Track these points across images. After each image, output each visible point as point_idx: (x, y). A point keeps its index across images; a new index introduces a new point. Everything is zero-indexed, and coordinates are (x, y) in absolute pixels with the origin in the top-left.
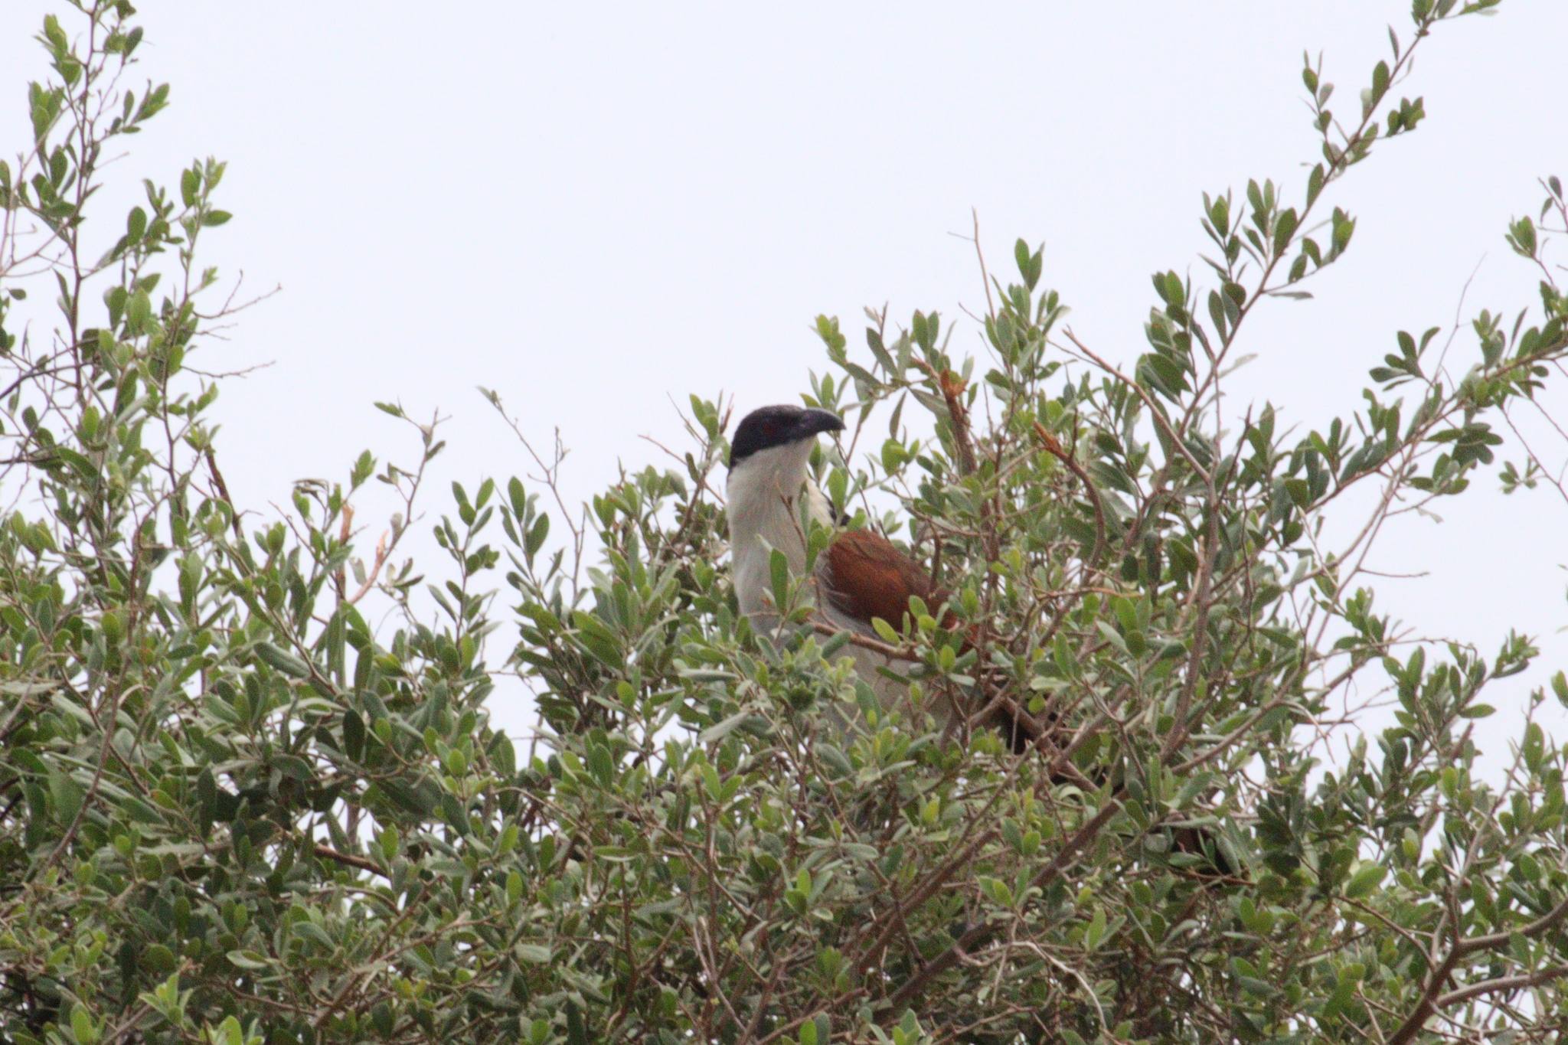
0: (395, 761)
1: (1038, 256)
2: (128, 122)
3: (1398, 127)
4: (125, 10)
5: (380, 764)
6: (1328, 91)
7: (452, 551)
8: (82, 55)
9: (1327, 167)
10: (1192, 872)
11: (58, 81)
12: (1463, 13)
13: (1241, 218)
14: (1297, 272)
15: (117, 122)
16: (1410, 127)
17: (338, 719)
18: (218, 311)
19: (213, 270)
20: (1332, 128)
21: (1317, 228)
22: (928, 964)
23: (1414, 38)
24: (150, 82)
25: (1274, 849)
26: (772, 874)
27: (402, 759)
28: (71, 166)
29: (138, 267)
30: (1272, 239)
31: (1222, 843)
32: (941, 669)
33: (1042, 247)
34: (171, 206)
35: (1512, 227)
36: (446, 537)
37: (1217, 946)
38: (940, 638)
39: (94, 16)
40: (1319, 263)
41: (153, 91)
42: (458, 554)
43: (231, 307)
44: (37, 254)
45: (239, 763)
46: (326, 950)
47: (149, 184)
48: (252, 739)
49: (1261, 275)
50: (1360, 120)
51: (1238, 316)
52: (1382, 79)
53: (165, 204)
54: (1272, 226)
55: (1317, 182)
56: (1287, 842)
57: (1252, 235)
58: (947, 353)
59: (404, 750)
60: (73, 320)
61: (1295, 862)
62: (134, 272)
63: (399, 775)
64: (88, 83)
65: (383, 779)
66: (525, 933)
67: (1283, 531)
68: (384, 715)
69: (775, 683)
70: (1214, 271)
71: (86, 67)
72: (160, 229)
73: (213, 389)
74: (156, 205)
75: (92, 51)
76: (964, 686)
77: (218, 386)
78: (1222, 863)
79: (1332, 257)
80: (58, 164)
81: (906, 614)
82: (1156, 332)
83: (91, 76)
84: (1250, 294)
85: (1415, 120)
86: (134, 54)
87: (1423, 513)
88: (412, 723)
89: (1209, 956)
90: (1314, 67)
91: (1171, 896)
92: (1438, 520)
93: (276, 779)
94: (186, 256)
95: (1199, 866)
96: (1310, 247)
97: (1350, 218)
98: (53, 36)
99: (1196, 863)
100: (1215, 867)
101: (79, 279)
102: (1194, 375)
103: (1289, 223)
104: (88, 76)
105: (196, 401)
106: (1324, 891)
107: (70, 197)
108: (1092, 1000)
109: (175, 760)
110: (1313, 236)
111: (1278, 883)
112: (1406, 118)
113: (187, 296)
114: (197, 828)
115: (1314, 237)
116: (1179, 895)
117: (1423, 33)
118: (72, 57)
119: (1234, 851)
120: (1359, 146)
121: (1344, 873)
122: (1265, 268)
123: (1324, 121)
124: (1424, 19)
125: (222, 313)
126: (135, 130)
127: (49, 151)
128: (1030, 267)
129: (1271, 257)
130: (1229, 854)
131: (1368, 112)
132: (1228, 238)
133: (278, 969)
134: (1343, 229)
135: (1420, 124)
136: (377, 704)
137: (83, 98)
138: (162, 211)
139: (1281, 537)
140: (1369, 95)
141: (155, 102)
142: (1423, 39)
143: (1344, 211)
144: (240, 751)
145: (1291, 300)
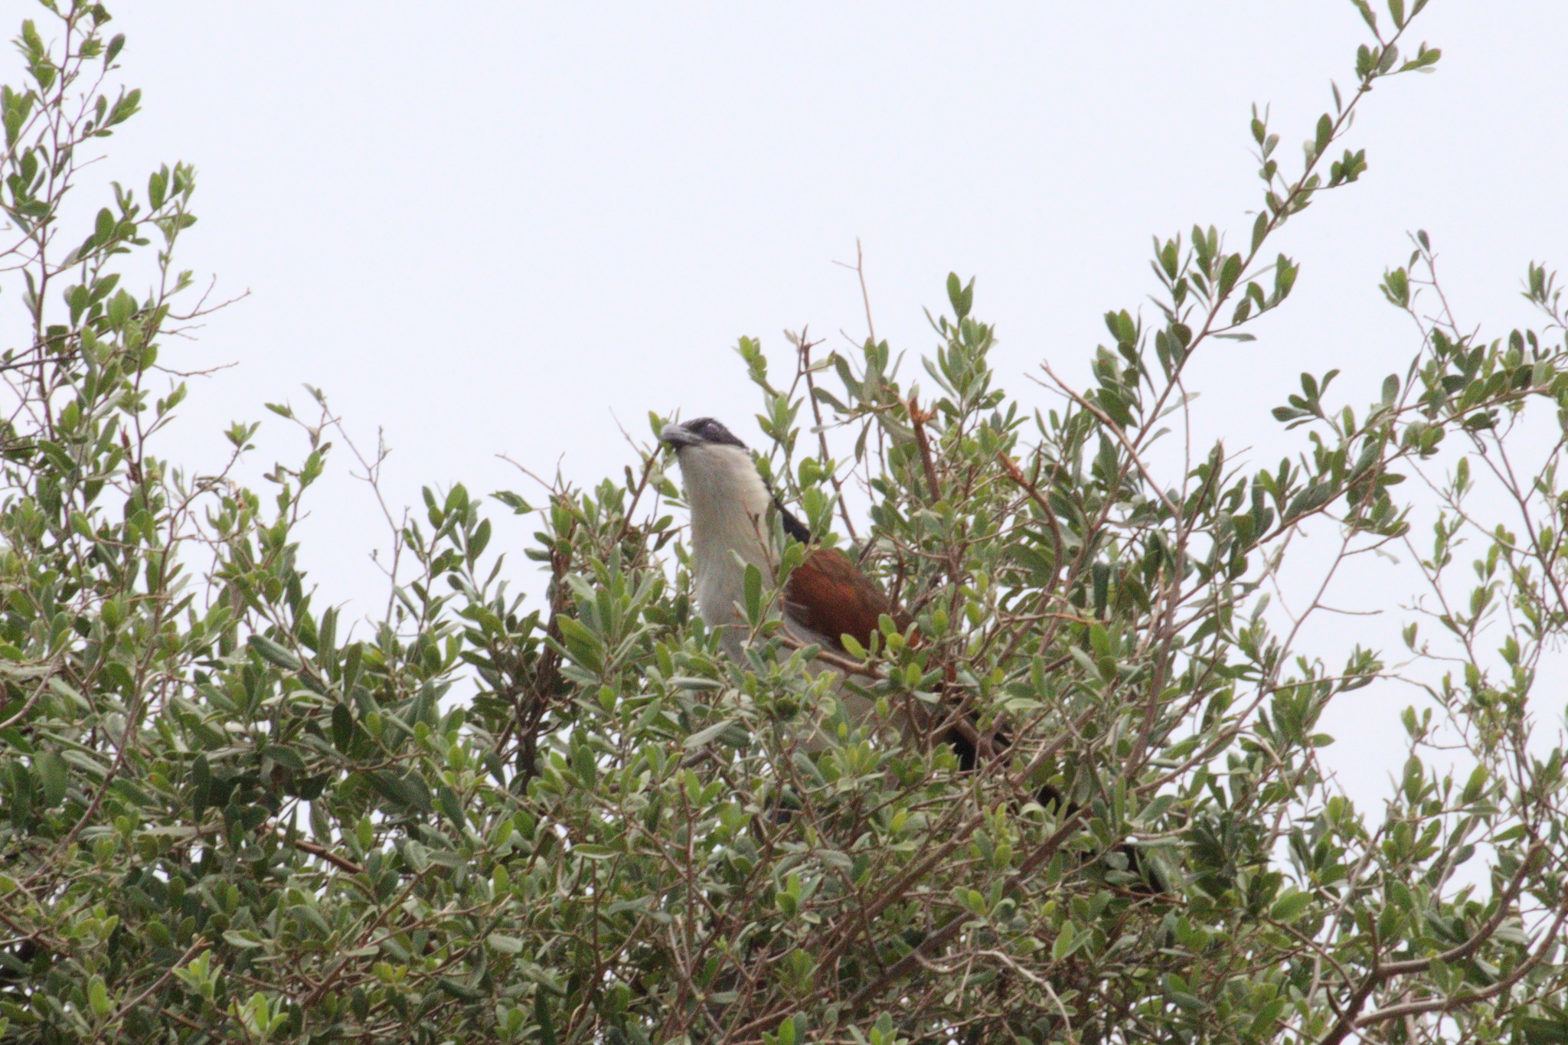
0: (382, 754)
1: (969, 289)
2: (101, 126)
3: (1341, 178)
4: (100, 15)
5: (366, 756)
6: (1274, 142)
7: (417, 553)
8: (57, 59)
9: (1271, 216)
10: (1126, 889)
11: (34, 84)
12: (1403, 69)
13: (1188, 260)
14: (1241, 315)
15: (89, 125)
16: (1352, 178)
17: (327, 712)
18: (189, 313)
19: (189, 274)
20: (1275, 178)
21: (1261, 272)
22: (889, 969)
23: (1357, 92)
24: (123, 87)
25: (1208, 871)
26: (746, 877)
27: (389, 752)
28: (42, 165)
29: (98, 268)
30: (1216, 283)
31: (1154, 862)
32: (906, 685)
33: (973, 280)
34: (136, 209)
35: (1386, 276)
36: (414, 539)
37: (1148, 961)
38: (906, 656)
39: (70, 22)
40: (1263, 307)
41: (125, 96)
42: (422, 556)
43: (202, 309)
44: (13, 251)
45: (233, 751)
46: (321, 934)
47: (117, 187)
48: (246, 727)
49: (1206, 318)
50: (1303, 171)
51: (1183, 356)
52: (1326, 131)
53: (132, 206)
54: (1216, 270)
55: (1262, 229)
56: (1221, 865)
57: (1197, 279)
58: (896, 380)
59: (391, 744)
60: (37, 315)
61: (1227, 883)
62: (95, 271)
63: (385, 767)
64: (63, 88)
65: (369, 771)
66: (497, 925)
67: (1230, 564)
68: (372, 709)
69: (763, 693)
70: (1161, 312)
71: (62, 70)
72: (126, 230)
73: (182, 387)
74: (124, 206)
75: (68, 56)
76: (929, 704)
77: (187, 387)
78: (1156, 884)
79: (1276, 301)
80: (28, 164)
81: (874, 632)
82: (1104, 367)
83: (66, 80)
84: (1196, 333)
85: (1357, 173)
86: (116, 61)
87: (1380, 554)
88: (400, 717)
89: (1141, 971)
90: (1261, 118)
91: (1106, 913)
92: (1396, 561)
93: (268, 766)
94: (164, 258)
95: (1134, 885)
96: (1255, 290)
97: (1294, 265)
98: (31, 42)
99: (1130, 882)
100: (1149, 886)
101: (46, 277)
102: (1141, 412)
103: (1234, 268)
104: (63, 80)
105: (165, 400)
106: (1253, 914)
107: (41, 196)
108: (1058, 1009)
109: (170, 745)
110: (1256, 280)
111: (1208, 903)
112: (1348, 170)
113: (162, 297)
114: (191, 811)
115: (1259, 281)
116: (1113, 911)
117: (1366, 88)
118: (47, 61)
119: (1166, 870)
120: (1300, 195)
121: (1271, 896)
122: (1209, 311)
123: (1269, 170)
124: (1367, 74)
125: (193, 315)
126: (109, 133)
127: (20, 153)
128: (961, 300)
129: (1215, 300)
130: (1162, 875)
131: (1310, 163)
132: (1176, 281)
133: (269, 950)
134: (1286, 275)
135: (1362, 175)
136: (367, 698)
137: (58, 101)
138: (129, 211)
139: (1227, 569)
140: (1312, 147)
141: (127, 106)
142: (1365, 94)
143: (1288, 258)
144: (234, 739)
145: (1234, 341)
